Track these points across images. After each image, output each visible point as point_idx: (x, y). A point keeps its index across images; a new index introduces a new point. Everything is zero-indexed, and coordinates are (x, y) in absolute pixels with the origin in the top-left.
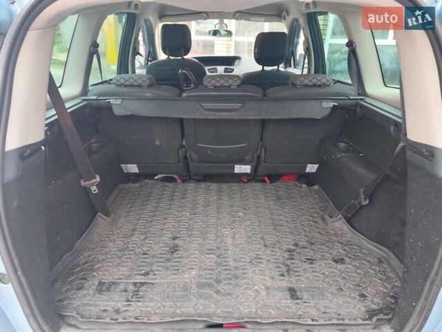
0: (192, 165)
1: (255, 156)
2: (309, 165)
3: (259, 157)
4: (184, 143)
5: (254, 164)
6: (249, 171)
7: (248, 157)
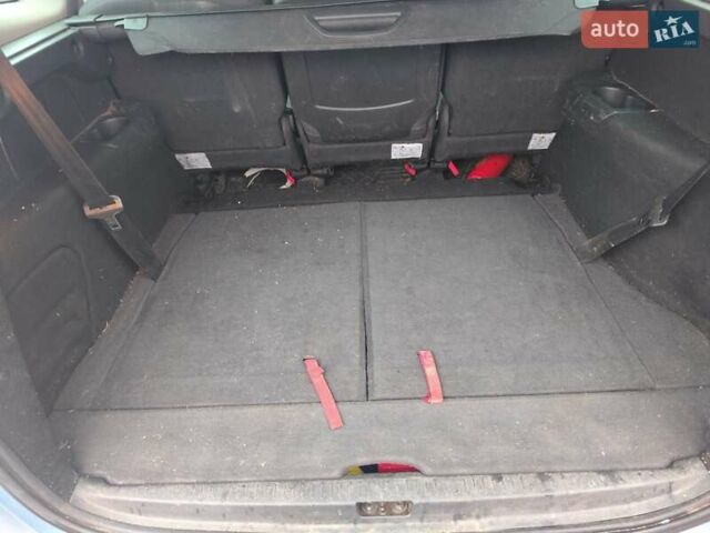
0: (309, 148)
1: (431, 123)
2: (535, 135)
3: (438, 124)
4: (289, 105)
5: (429, 138)
6: (418, 154)
7: (416, 127)
